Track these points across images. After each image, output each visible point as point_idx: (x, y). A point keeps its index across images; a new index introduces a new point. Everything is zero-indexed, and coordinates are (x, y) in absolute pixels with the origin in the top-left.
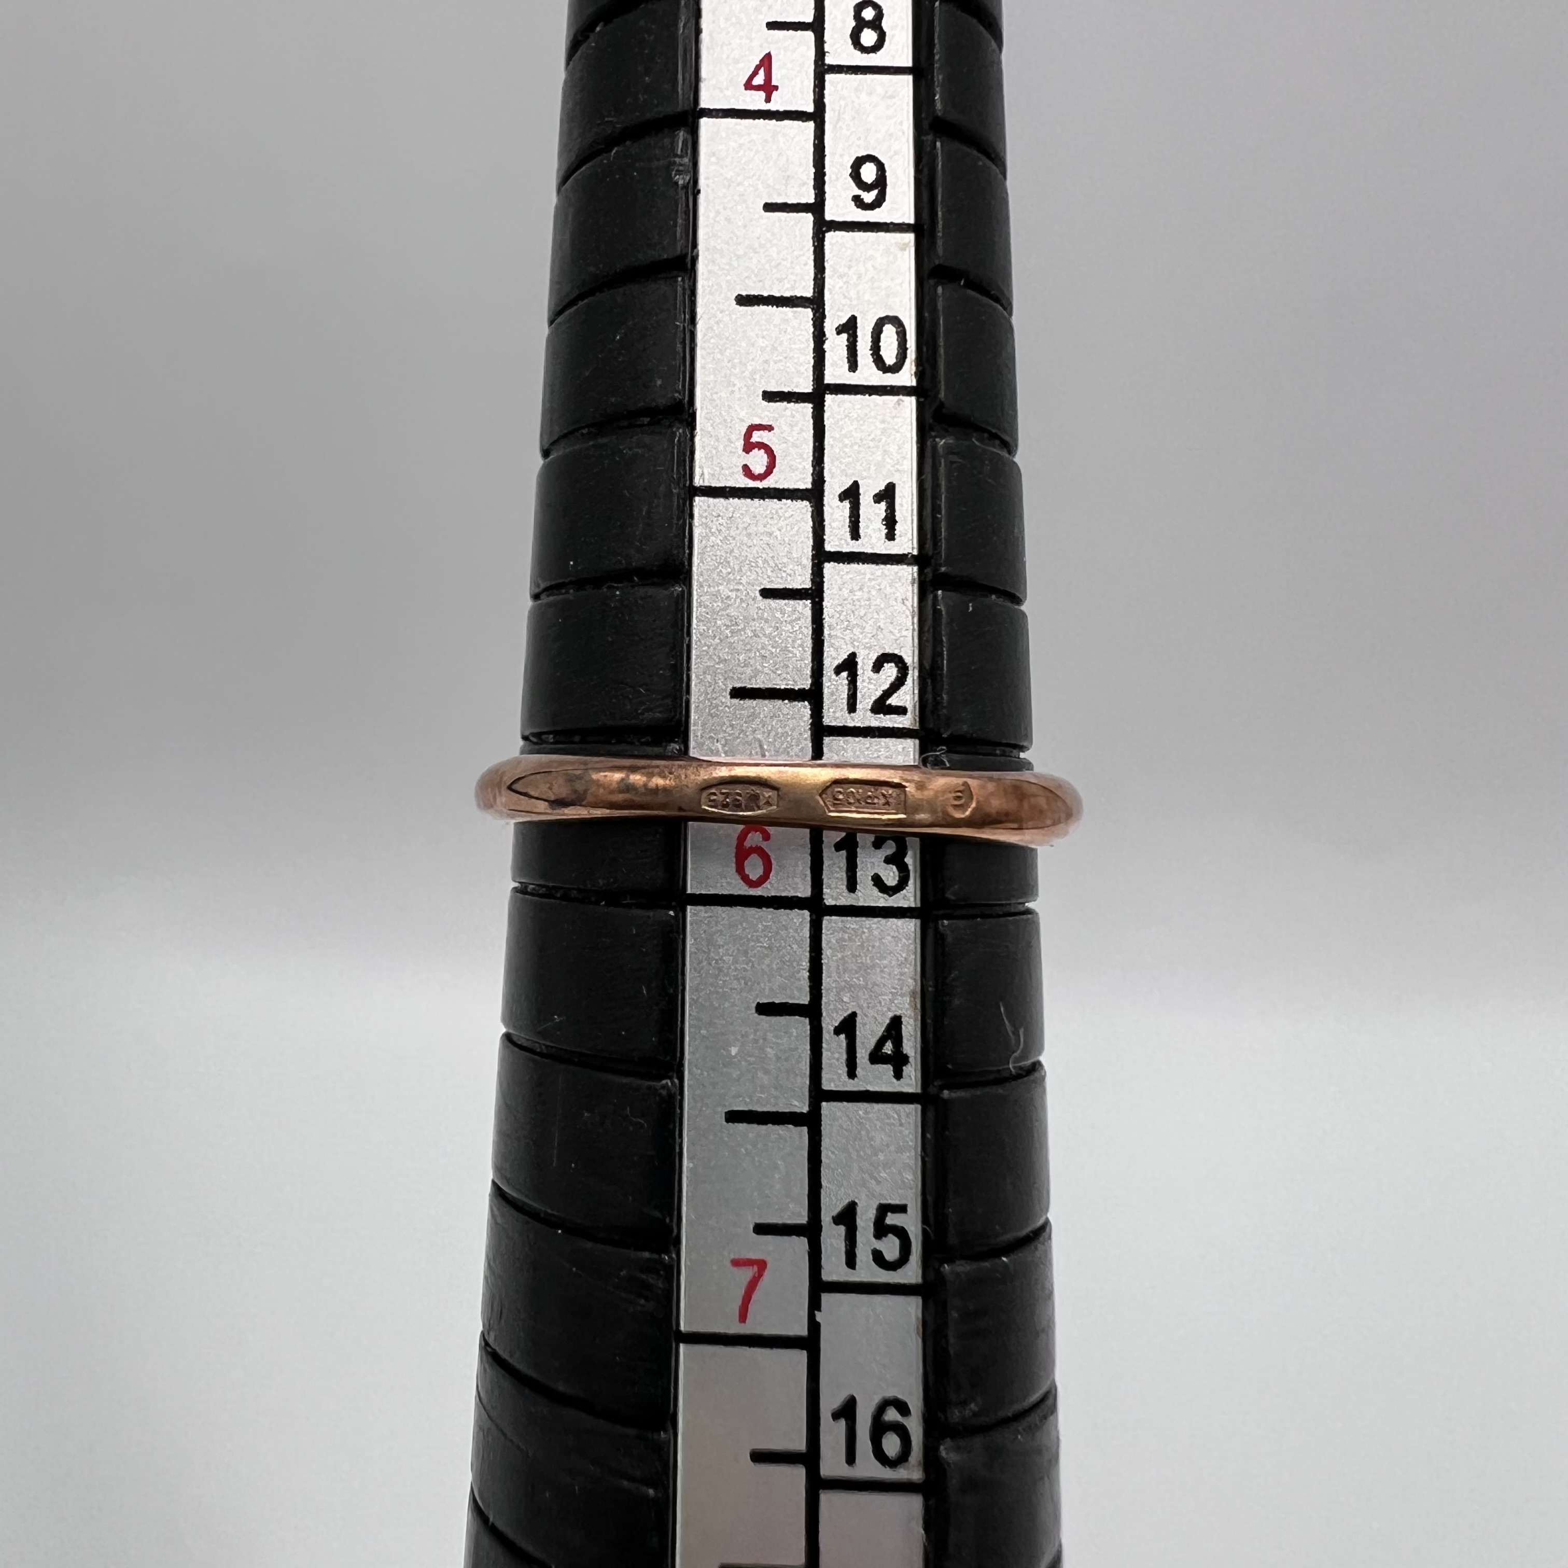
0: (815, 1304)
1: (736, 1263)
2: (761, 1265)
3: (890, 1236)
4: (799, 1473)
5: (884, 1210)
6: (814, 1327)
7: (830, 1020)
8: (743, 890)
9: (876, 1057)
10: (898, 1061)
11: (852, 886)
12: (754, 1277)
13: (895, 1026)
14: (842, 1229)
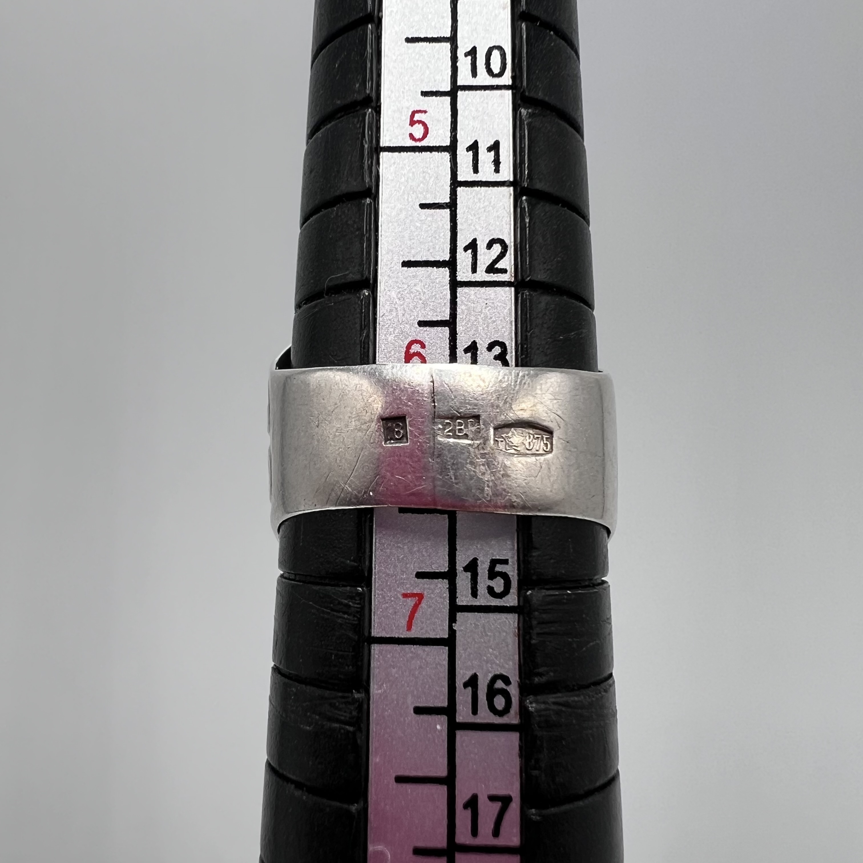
3: (499, 578)
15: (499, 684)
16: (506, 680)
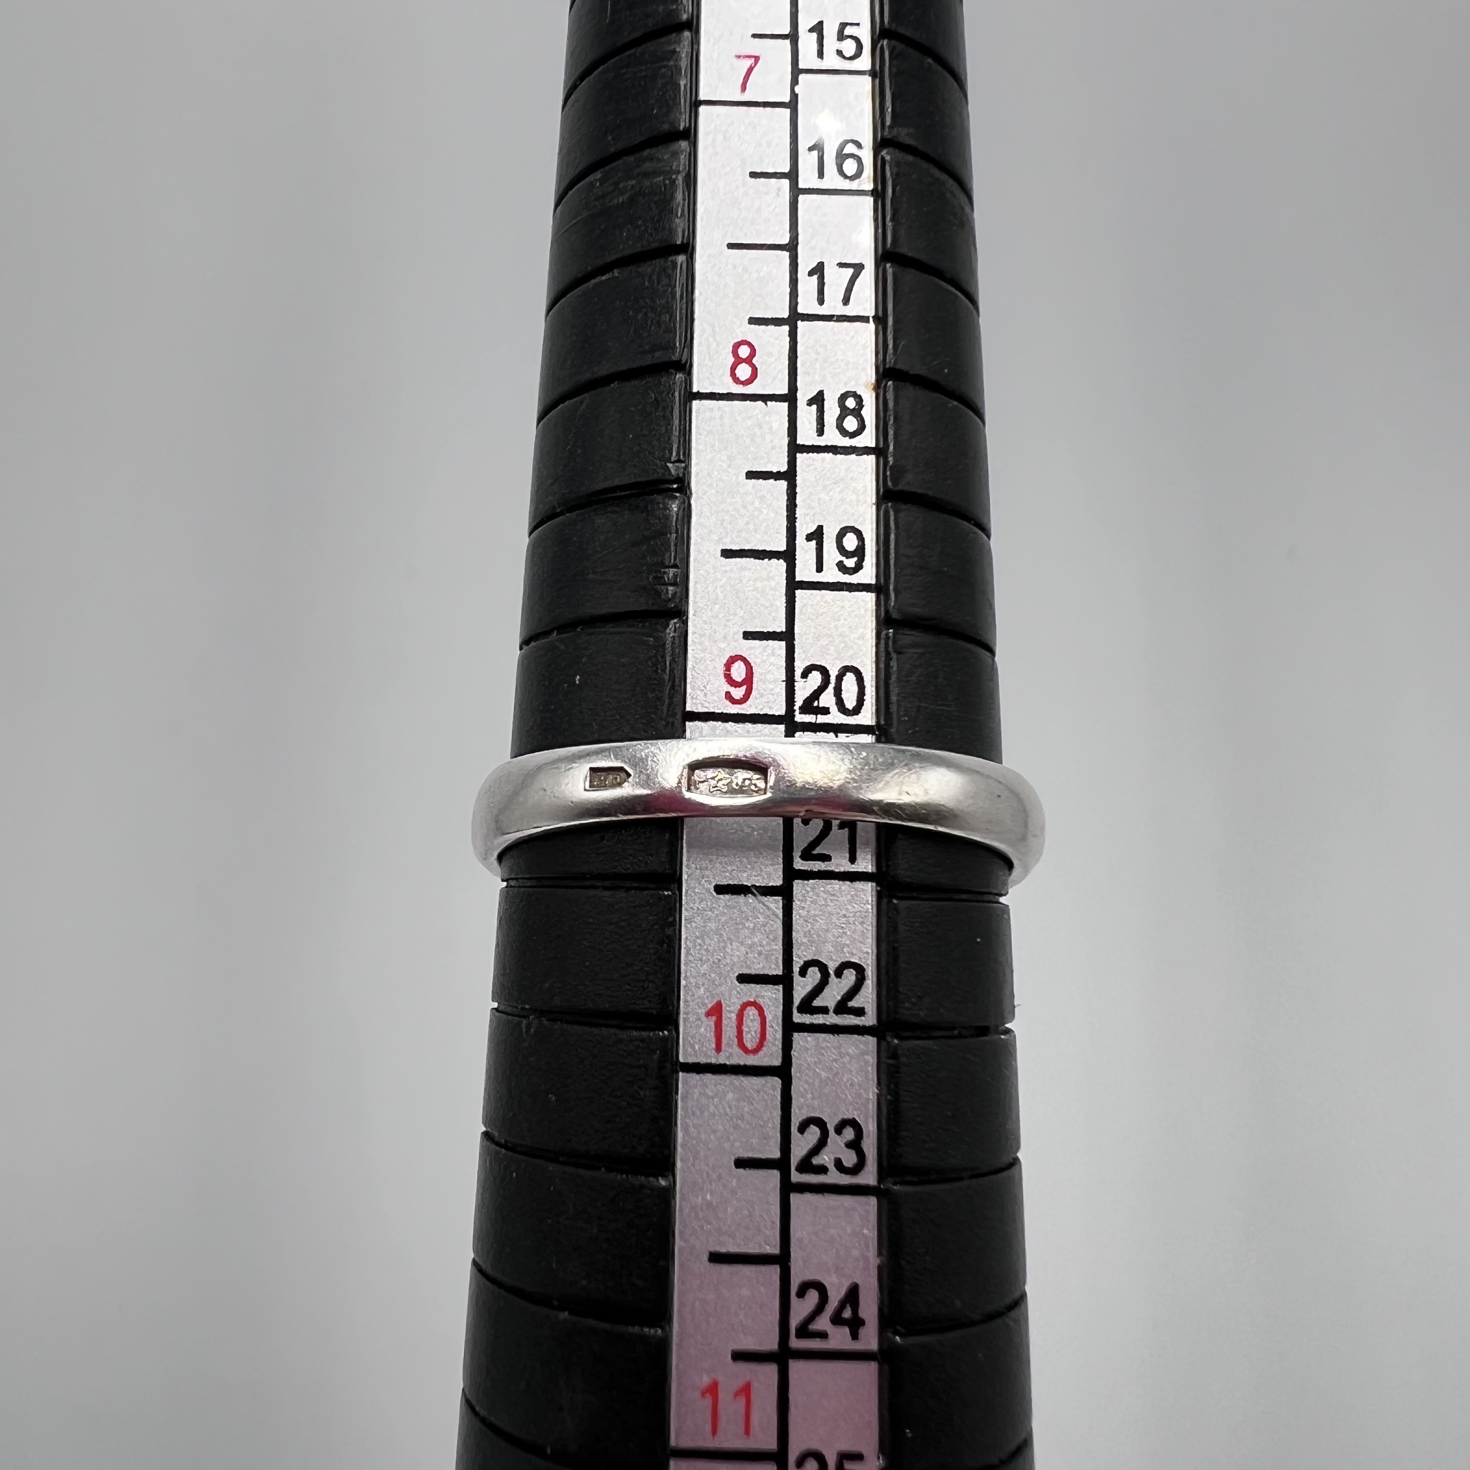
0: (795, 82)
1: (739, 57)
2: (757, 59)
3: (849, 40)
4: (786, 182)
5: (843, 26)
6: (794, 96)
12: (751, 66)
14: (814, 36)
15: (850, 149)
16: (859, 145)
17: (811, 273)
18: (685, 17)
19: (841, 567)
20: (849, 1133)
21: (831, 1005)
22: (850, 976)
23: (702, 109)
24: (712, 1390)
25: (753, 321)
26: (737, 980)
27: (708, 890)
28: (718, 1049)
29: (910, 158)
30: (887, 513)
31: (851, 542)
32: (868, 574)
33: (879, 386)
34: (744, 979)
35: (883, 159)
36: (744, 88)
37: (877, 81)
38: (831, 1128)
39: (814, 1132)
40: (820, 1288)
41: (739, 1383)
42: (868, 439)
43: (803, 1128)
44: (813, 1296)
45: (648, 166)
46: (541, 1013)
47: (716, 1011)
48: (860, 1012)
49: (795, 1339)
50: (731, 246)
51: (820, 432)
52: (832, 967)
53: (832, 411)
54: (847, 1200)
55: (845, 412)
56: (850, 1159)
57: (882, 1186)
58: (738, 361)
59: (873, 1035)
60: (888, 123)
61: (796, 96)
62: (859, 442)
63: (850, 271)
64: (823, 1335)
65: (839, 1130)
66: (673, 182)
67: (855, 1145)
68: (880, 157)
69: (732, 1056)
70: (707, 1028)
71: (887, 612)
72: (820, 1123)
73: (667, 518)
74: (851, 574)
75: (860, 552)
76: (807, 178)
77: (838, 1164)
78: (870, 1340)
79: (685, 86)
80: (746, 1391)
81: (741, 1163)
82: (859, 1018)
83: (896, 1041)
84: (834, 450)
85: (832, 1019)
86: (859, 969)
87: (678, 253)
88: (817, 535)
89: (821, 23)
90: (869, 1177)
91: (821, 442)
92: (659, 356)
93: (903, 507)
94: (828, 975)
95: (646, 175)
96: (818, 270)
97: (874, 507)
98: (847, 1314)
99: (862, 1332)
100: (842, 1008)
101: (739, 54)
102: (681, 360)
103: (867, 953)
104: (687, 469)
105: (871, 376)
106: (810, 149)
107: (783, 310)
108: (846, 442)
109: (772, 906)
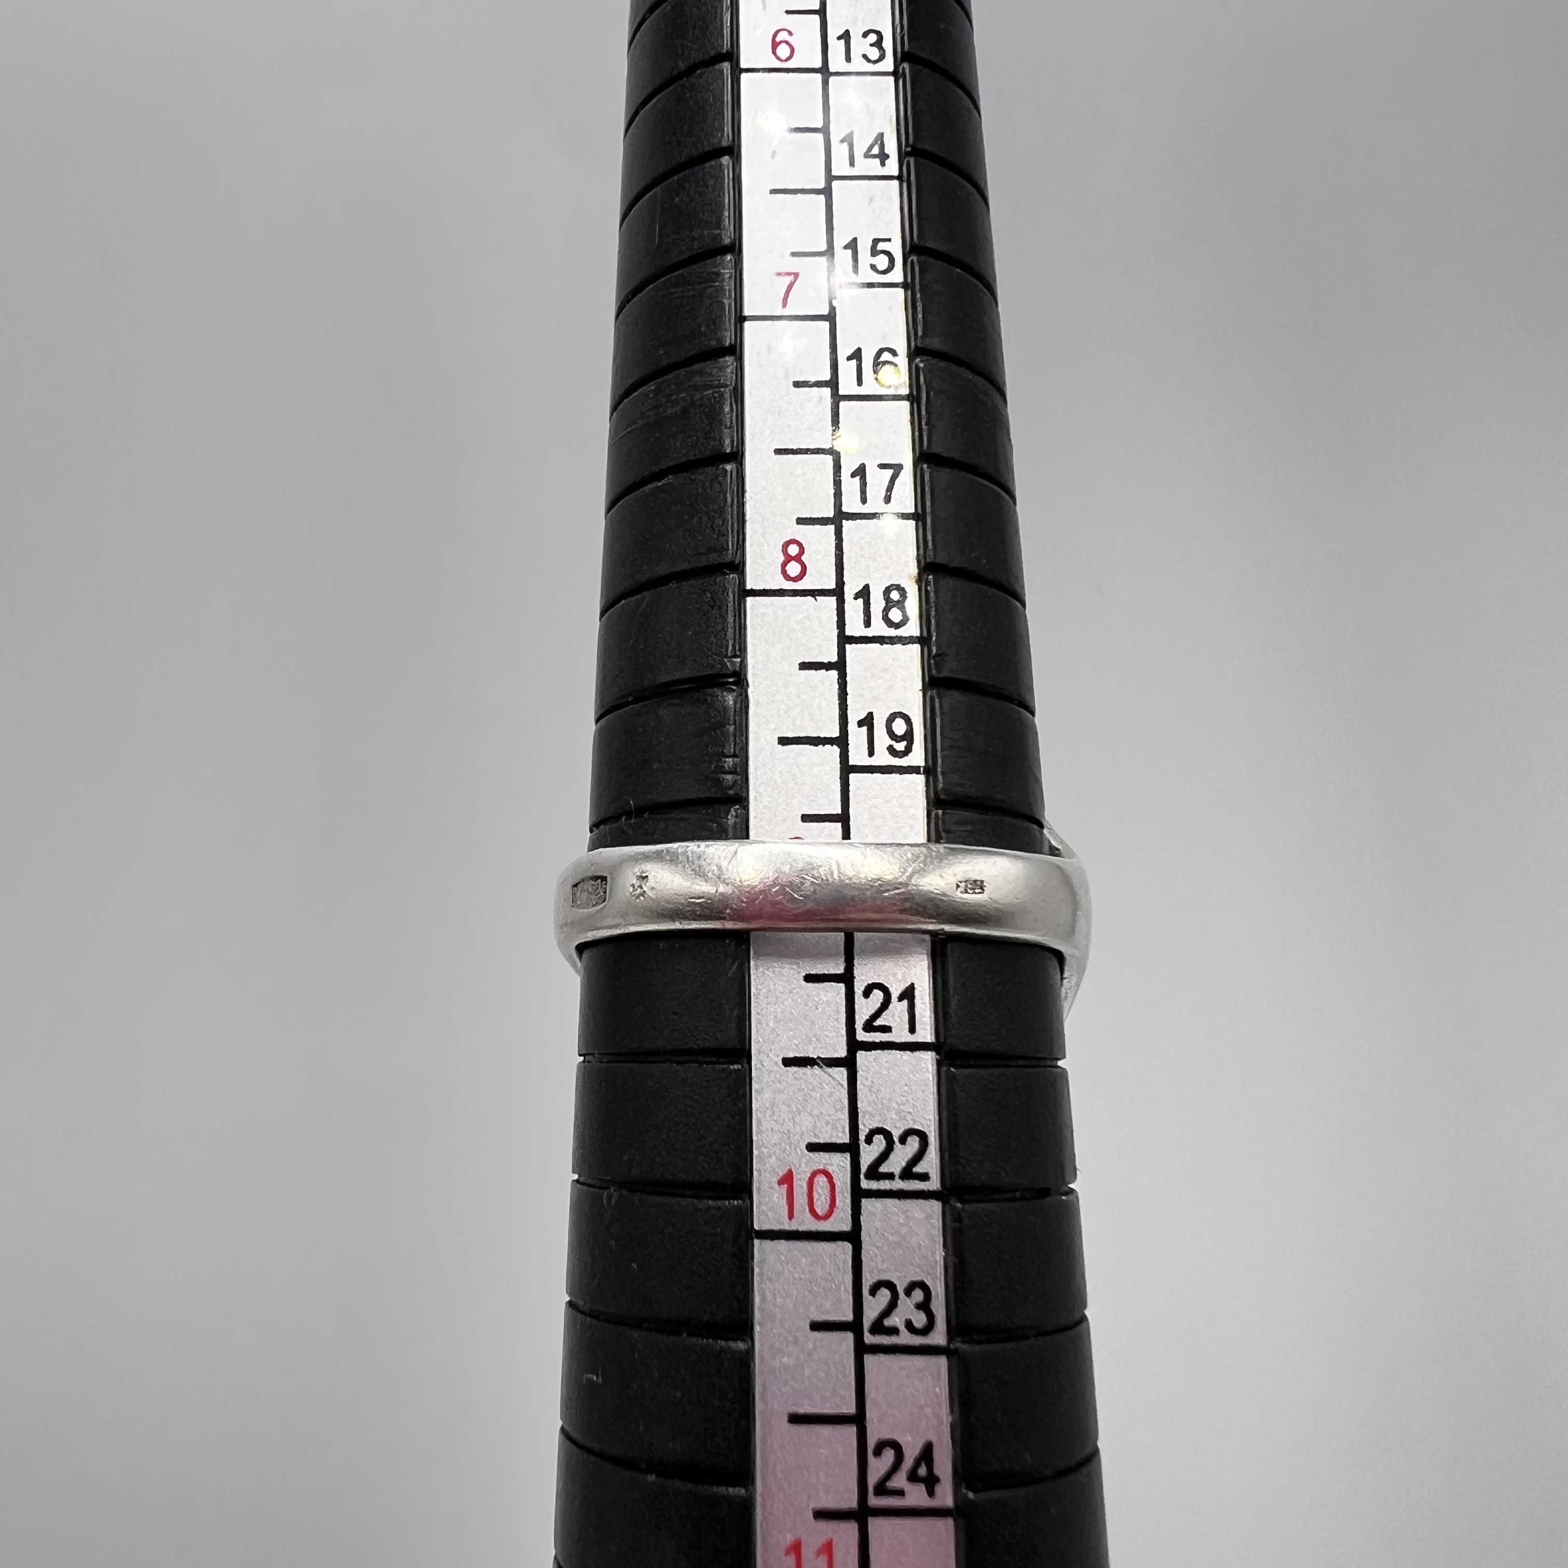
0: (832, 296)
1: (779, 274)
2: (796, 275)
4: (827, 391)
5: (876, 241)
6: (833, 309)
7: (836, 135)
8: (778, 65)
9: (868, 155)
10: (883, 157)
11: (848, 59)
12: (791, 282)
13: (880, 139)
14: (849, 252)
17: (853, 475)
18: (727, 241)
19: (892, 751)
20: (918, 1295)
21: (897, 1171)
22: (914, 1144)
23: (747, 324)
24: (796, 1548)
25: (801, 521)
26: (807, 1148)
27: (776, 1063)
28: (791, 1216)
29: (943, 364)
30: (932, 699)
31: (899, 727)
32: (917, 757)
33: (919, 581)
34: (813, 1147)
35: (917, 368)
36: (785, 304)
37: (909, 292)
38: (900, 1290)
39: (884, 1295)
40: (896, 1446)
41: (821, 1541)
42: (913, 629)
43: (873, 1291)
44: (889, 1455)
45: (697, 380)
46: (622, 1185)
47: (787, 1179)
48: (924, 1177)
49: (873, 1497)
50: (778, 452)
51: (868, 623)
52: (896, 1135)
53: (877, 604)
54: (919, 1361)
55: (889, 604)
56: (920, 1320)
57: (951, 1346)
58: (788, 559)
59: (937, 1199)
60: (920, 333)
61: (834, 308)
62: (903, 632)
63: (890, 472)
64: (900, 1493)
65: (908, 1292)
66: (722, 395)
67: (924, 1306)
68: (914, 364)
69: (806, 1223)
70: (779, 1196)
71: (936, 793)
72: (890, 1286)
73: (725, 709)
74: (900, 757)
75: (908, 736)
76: (847, 385)
77: (909, 1325)
78: (945, 1496)
79: (730, 305)
80: (828, 1549)
81: (816, 1326)
82: (923, 1183)
83: (959, 1205)
84: (881, 640)
85: (898, 1185)
86: (923, 1137)
87: (728, 462)
88: (868, 722)
89: (855, 240)
90: (939, 1337)
91: (869, 632)
92: (714, 558)
93: (947, 692)
94: (893, 1142)
95: (696, 388)
96: (860, 472)
97: (921, 694)
98: (922, 1471)
99: (938, 1489)
100: (907, 1173)
101: (779, 272)
102: (734, 561)
103: (930, 1120)
104: (743, 664)
105: (914, 570)
106: (849, 358)
107: (829, 511)
108: (892, 632)
109: (836, 1076)
